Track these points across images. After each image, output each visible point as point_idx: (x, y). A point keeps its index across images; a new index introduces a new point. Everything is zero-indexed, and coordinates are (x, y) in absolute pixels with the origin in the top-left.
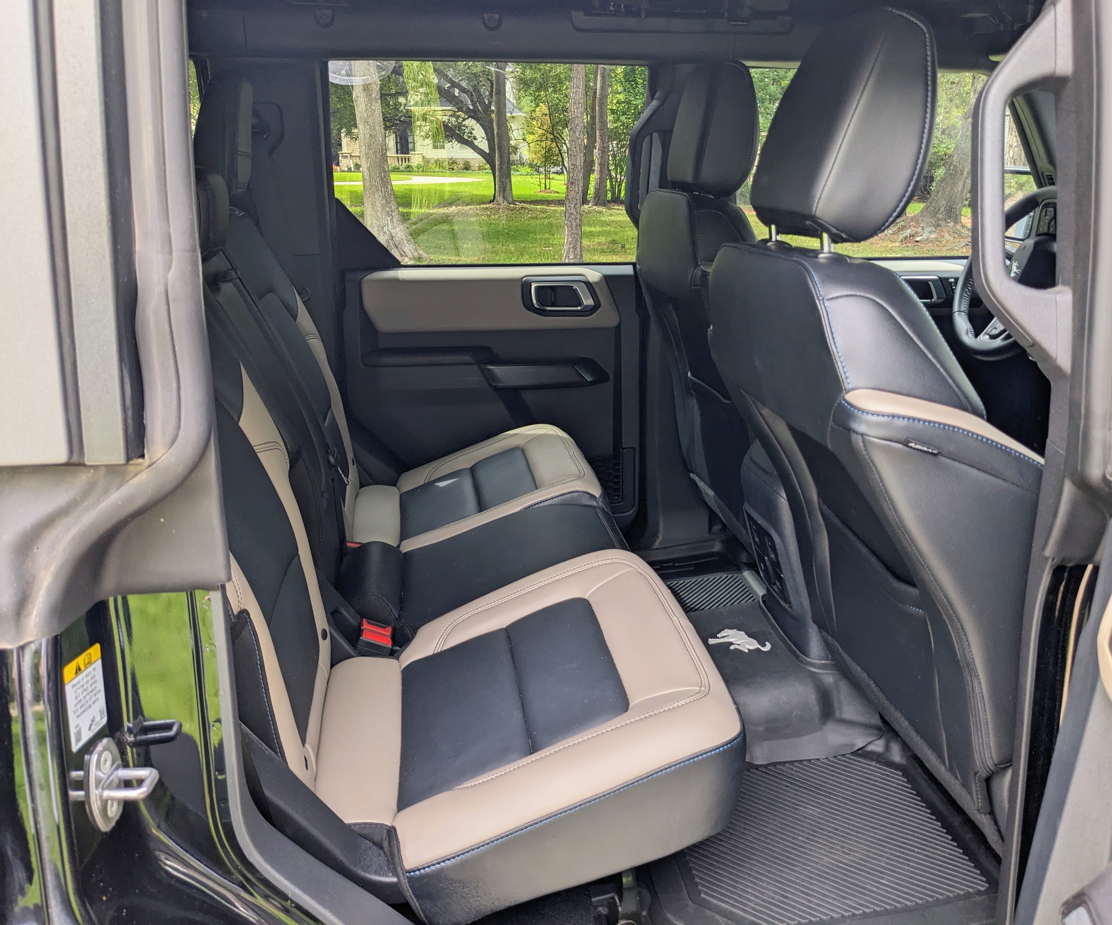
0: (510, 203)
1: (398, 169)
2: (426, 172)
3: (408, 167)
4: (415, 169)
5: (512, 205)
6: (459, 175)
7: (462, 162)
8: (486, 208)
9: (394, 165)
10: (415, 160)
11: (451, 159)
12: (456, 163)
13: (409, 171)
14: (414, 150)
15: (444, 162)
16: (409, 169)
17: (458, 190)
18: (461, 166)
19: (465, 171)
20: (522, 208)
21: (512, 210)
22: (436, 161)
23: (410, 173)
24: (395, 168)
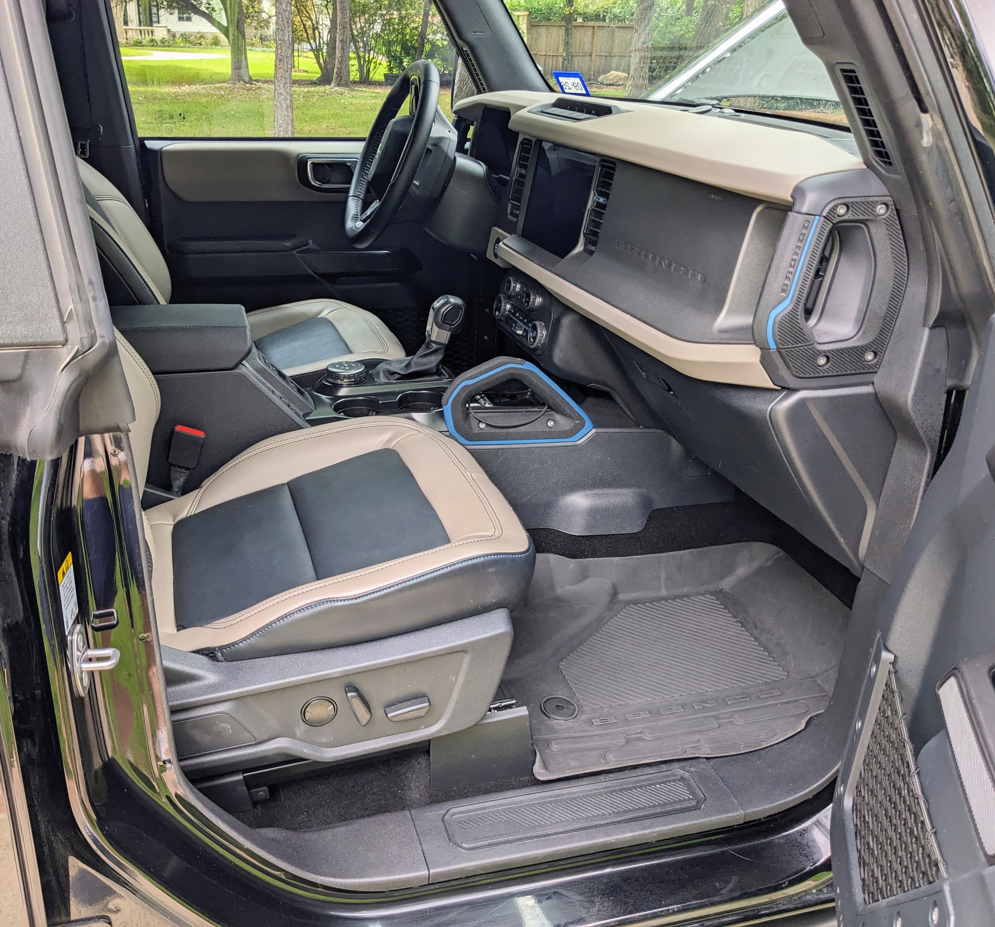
0: (246, 83)
1: (141, 43)
2: (172, 46)
3: (152, 41)
4: (159, 43)
5: (248, 85)
6: (207, 51)
7: (210, 37)
8: (220, 88)
9: (136, 38)
10: (160, 33)
11: (198, 33)
12: (204, 38)
13: (153, 46)
14: (158, 22)
15: (191, 35)
16: (153, 44)
17: (199, 67)
18: (209, 41)
19: (214, 46)
20: (259, 88)
21: (248, 90)
22: (182, 35)
23: (154, 48)
24: (137, 42)
